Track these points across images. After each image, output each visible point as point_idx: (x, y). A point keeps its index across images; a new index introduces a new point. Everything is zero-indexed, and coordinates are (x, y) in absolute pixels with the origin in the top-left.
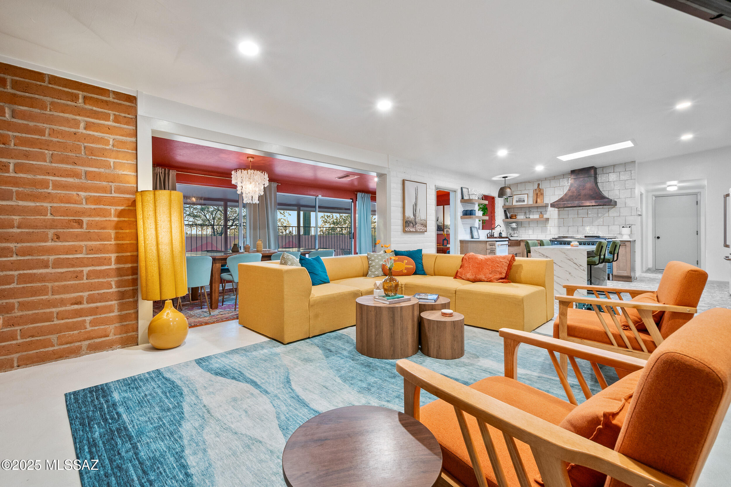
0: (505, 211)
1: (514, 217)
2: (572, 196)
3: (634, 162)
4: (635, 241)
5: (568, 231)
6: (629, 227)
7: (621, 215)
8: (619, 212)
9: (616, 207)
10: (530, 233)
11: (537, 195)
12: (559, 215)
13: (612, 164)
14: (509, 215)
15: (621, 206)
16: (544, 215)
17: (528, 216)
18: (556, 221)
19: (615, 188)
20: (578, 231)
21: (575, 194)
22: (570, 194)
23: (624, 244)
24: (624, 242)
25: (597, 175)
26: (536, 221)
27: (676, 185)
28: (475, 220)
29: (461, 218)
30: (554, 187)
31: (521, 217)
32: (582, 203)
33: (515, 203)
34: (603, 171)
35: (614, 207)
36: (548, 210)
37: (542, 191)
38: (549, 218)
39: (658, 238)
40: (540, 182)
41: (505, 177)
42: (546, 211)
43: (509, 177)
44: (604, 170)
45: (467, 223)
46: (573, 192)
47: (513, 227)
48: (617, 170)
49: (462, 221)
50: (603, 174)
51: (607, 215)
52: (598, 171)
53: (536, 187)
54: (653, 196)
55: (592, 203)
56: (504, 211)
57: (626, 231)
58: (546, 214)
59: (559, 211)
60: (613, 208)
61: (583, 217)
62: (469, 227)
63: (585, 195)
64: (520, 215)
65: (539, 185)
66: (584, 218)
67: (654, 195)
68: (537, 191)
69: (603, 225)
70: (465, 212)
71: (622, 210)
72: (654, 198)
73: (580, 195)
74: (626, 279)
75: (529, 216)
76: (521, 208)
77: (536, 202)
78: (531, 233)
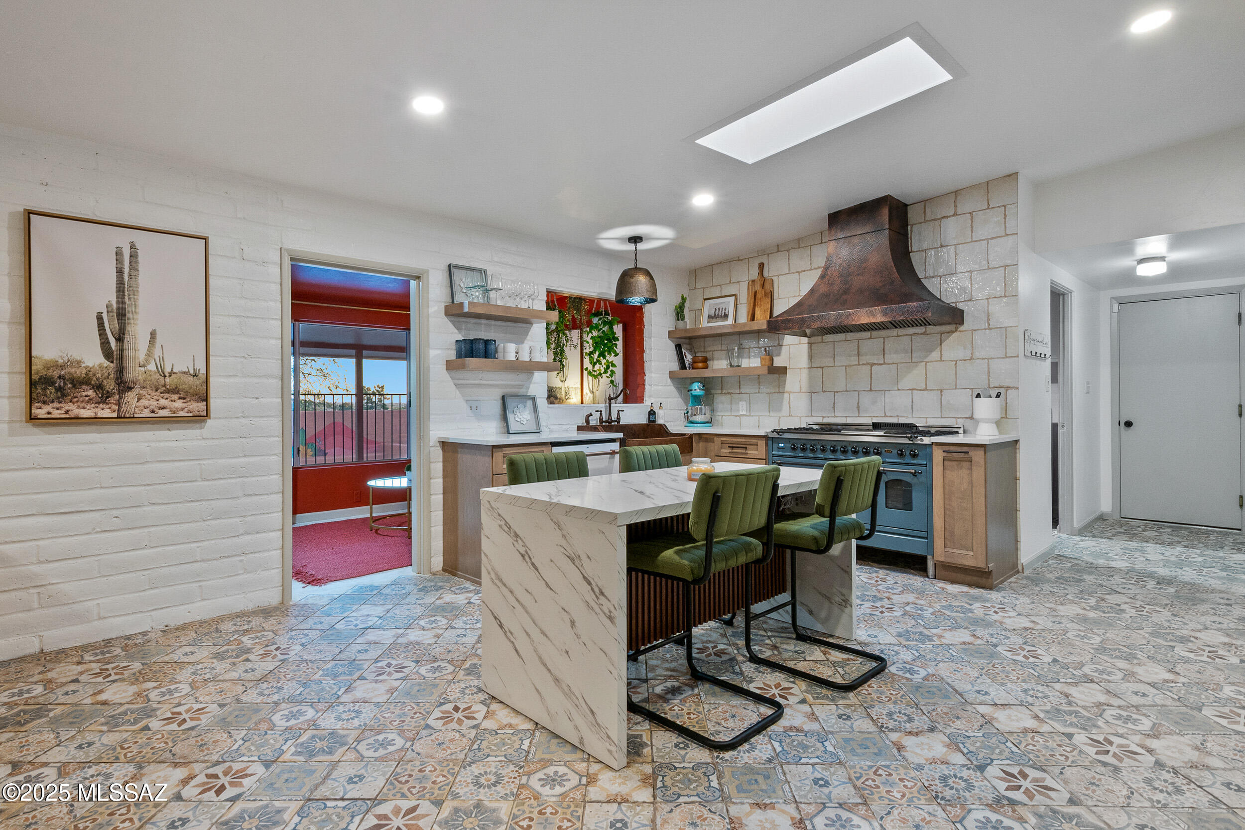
0: (678, 347)
1: (700, 365)
2: (826, 295)
3: (1012, 177)
4: (1017, 442)
5: (834, 407)
6: (998, 396)
7: (977, 354)
8: (970, 346)
9: (962, 328)
10: (741, 413)
11: (755, 296)
12: (811, 357)
13: (953, 189)
14: (688, 358)
15: (974, 328)
16: (775, 359)
17: (735, 363)
18: (805, 374)
19: (960, 268)
20: (858, 407)
21: (836, 288)
22: (824, 289)
23: (966, 456)
24: (965, 449)
25: (909, 228)
26: (757, 379)
27: (1162, 259)
28: (533, 373)
29: (450, 366)
30: (799, 273)
31: (719, 365)
32: (848, 316)
33: (704, 323)
34: (925, 212)
35: (957, 328)
36: (784, 344)
37: (767, 286)
38: (785, 368)
39: (1129, 424)
40: (765, 260)
41: (635, 240)
42: (780, 345)
43: (650, 238)
44: (928, 210)
45: (481, 382)
46: (831, 284)
47: (694, 393)
48: (966, 205)
49: (453, 378)
50: (926, 221)
51: (935, 355)
52: (913, 215)
53: (754, 273)
54: (1114, 301)
55: (873, 314)
56: (676, 346)
57: (986, 408)
58: (779, 355)
59: (810, 344)
60: (953, 332)
61: (871, 361)
62: (499, 398)
63: (861, 291)
64: (718, 359)
65: (761, 266)
66: (874, 367)
67: (1113, 298)
68: (758, 287)
69: (925, 389)
70: (468, 346)
71: (978, 338)
72: (1116, 307)
73: (846, 292)
74: (975, 578)
75: (738, 362)
76: (719, 336)
77: (753, 319)
78: (744, 413)
